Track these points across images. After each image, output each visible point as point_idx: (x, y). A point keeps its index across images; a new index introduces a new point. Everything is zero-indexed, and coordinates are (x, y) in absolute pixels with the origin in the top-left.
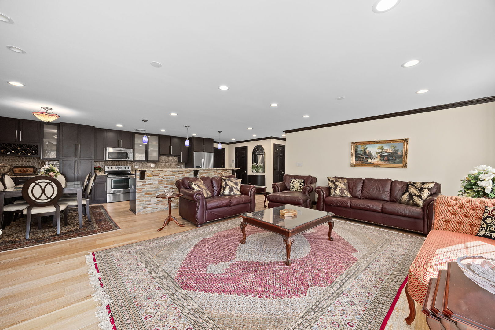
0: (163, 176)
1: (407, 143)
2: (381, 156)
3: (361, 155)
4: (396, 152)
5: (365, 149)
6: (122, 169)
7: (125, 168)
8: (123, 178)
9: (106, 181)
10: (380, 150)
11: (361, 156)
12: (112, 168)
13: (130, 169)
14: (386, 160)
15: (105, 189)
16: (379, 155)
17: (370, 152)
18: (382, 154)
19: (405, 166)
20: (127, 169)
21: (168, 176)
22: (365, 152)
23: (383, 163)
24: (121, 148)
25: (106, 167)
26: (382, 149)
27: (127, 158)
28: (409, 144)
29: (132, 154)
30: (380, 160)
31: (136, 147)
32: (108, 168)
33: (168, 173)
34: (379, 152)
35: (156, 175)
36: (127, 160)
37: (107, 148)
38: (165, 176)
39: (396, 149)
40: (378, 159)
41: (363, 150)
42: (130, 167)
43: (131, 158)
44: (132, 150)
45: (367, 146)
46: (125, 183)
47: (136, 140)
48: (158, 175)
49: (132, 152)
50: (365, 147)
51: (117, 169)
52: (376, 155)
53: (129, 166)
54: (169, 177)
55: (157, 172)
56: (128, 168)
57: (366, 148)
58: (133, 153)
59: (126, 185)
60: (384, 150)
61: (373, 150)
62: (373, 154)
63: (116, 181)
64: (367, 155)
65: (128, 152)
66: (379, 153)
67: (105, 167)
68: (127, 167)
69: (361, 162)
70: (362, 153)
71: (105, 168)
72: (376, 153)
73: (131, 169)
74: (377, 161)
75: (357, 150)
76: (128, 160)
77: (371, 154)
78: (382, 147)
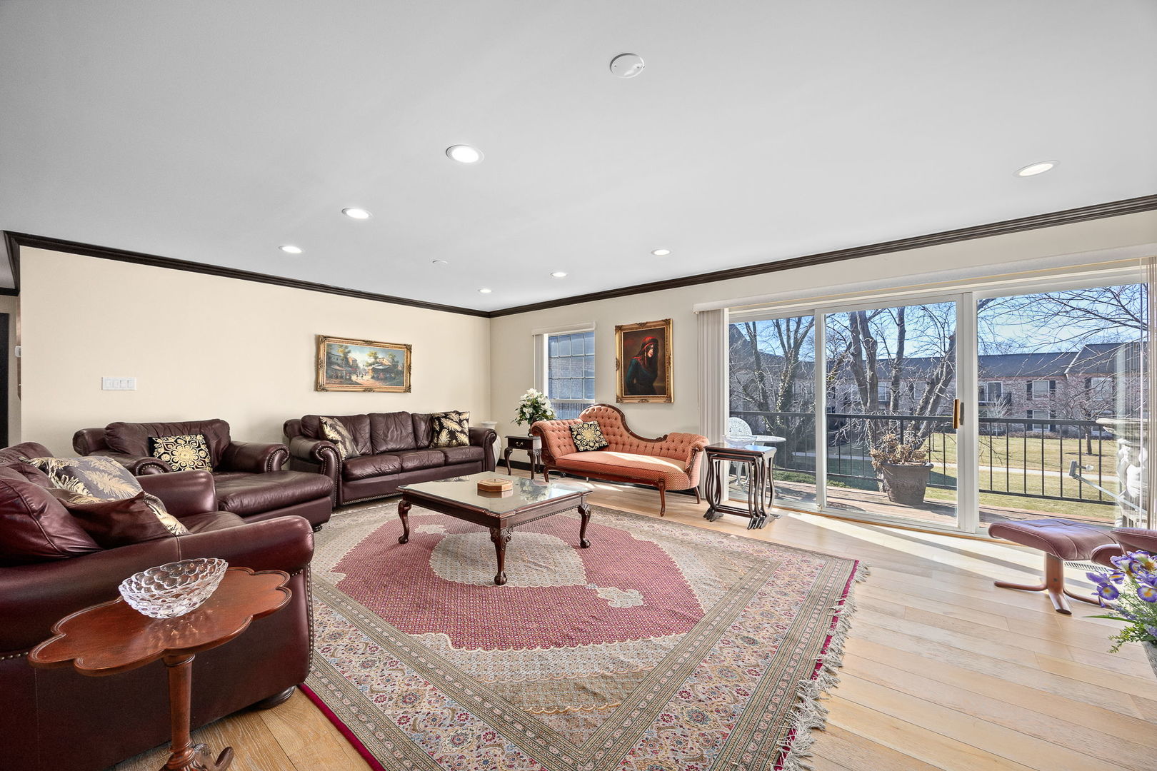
1: (411, 352)
2: (374, 370)
3: (339, 365)
4: (395, 365)
5: (346, 354)
10: (372, 360)
11: (338, 368)
14: (382, 379)
16: (371, 368)
17: (355, 361)
18: (376, 366)
19: (409, 389)
22: (346, 359)
23: (378, 384)
26: (376, 358)
28: (412, 354)
30: (373, 377)
34: (370, 362)
39: (396, 360)
40: (368, 377)
41: (342, 356)
45: (351, 347)
50: (347, 351)
52: (366, 368)
57: (349, 352)
60: (378, 360)
61: (361, 357)
62: (361, 365)
64: (351, 367)
66: (370, 365)
69: (337, 381)
70: (339, 362)
72: (365, 364)
74: (366, 379)
75: (330, 353)
77: (357, 365)
78: (376, 354)
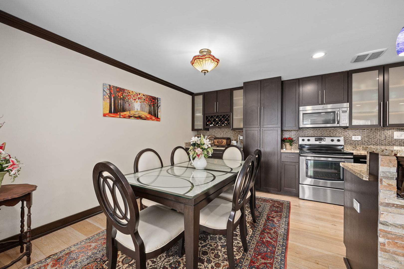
6: (327, 141)
7: (332, 140)
8: (330, 159)
9: (298, 161)
12: (309, 140)
13: (342, 143)
15: (296, 176)
20: (335, 143)
24: (324, 104)
25: (301, 139)
27: (336, 122)
29: (347, 114)
31: (355, 98)
32: (303, 140)
36: (336, 125)
37: (301, 108)
42: (342, 139)
43: (344, 122)
44: (347, 105)
46: (332, 169)
47: (354, 85)
49: (345, 109)
51: (317, 143)
53: (340, 137)
56: (339, 140)
58: (348, 111)
59: (335, 173)
63: (317, 164)
65: (338, 110)
67: (298, 138)
68: (336, 139)
71: (298, 140)
73: (345, 142)
76: (338, 125)
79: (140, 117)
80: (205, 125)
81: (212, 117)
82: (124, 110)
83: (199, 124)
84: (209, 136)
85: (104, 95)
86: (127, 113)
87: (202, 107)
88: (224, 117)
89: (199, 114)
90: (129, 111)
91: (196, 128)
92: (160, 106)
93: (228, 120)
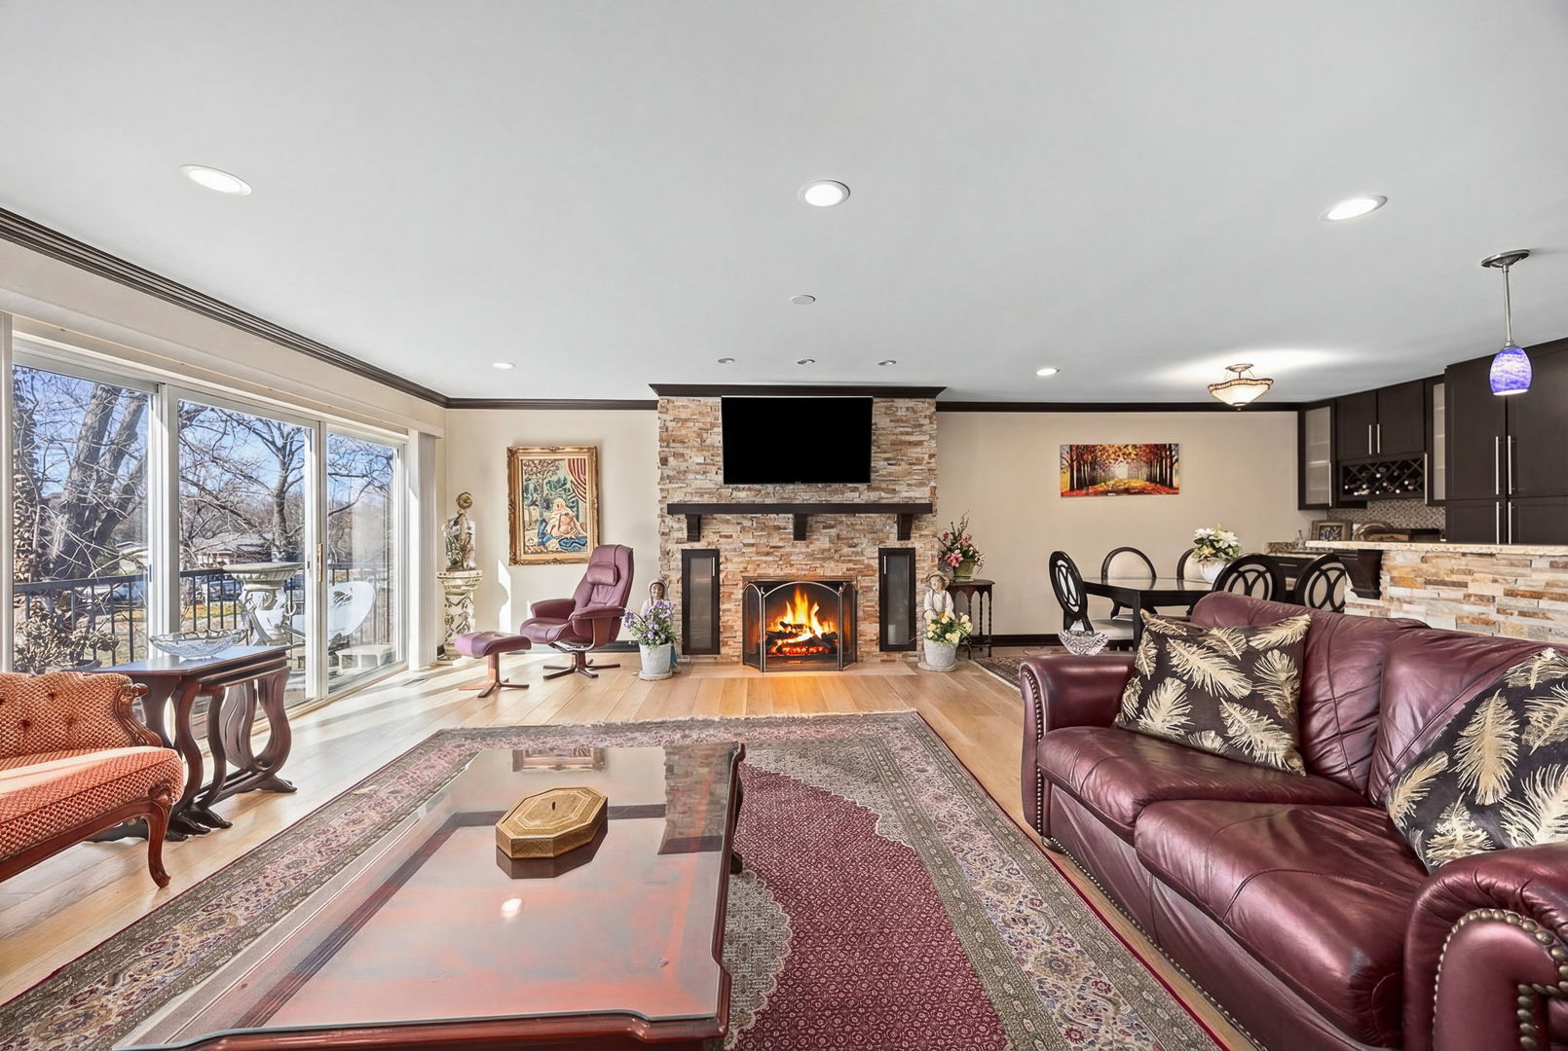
0: (1497, 591)
21: (1537, 595)
33: (1535, 576)
35: (1444, 583)
38: (1510, 593)
48: (1455, 584)
54: (1544, 604)
55: (1453, 564)
79: (1127, 491)
80: (1341, 493)
81: (1363, 468)
82: (1093, 482)
83: (1322, 490)
84: (1363, 524)
85: (1062, 464)
86: (1101, 487)
87: (1328, 442)
88: (1404, 465)
89: (1321, 463)
90: (1105, 482)
91: (1310, 500)
92: (1177, 460)
93: (1416, 475)
